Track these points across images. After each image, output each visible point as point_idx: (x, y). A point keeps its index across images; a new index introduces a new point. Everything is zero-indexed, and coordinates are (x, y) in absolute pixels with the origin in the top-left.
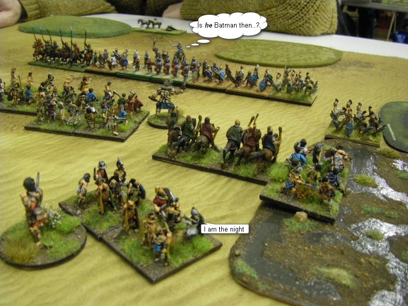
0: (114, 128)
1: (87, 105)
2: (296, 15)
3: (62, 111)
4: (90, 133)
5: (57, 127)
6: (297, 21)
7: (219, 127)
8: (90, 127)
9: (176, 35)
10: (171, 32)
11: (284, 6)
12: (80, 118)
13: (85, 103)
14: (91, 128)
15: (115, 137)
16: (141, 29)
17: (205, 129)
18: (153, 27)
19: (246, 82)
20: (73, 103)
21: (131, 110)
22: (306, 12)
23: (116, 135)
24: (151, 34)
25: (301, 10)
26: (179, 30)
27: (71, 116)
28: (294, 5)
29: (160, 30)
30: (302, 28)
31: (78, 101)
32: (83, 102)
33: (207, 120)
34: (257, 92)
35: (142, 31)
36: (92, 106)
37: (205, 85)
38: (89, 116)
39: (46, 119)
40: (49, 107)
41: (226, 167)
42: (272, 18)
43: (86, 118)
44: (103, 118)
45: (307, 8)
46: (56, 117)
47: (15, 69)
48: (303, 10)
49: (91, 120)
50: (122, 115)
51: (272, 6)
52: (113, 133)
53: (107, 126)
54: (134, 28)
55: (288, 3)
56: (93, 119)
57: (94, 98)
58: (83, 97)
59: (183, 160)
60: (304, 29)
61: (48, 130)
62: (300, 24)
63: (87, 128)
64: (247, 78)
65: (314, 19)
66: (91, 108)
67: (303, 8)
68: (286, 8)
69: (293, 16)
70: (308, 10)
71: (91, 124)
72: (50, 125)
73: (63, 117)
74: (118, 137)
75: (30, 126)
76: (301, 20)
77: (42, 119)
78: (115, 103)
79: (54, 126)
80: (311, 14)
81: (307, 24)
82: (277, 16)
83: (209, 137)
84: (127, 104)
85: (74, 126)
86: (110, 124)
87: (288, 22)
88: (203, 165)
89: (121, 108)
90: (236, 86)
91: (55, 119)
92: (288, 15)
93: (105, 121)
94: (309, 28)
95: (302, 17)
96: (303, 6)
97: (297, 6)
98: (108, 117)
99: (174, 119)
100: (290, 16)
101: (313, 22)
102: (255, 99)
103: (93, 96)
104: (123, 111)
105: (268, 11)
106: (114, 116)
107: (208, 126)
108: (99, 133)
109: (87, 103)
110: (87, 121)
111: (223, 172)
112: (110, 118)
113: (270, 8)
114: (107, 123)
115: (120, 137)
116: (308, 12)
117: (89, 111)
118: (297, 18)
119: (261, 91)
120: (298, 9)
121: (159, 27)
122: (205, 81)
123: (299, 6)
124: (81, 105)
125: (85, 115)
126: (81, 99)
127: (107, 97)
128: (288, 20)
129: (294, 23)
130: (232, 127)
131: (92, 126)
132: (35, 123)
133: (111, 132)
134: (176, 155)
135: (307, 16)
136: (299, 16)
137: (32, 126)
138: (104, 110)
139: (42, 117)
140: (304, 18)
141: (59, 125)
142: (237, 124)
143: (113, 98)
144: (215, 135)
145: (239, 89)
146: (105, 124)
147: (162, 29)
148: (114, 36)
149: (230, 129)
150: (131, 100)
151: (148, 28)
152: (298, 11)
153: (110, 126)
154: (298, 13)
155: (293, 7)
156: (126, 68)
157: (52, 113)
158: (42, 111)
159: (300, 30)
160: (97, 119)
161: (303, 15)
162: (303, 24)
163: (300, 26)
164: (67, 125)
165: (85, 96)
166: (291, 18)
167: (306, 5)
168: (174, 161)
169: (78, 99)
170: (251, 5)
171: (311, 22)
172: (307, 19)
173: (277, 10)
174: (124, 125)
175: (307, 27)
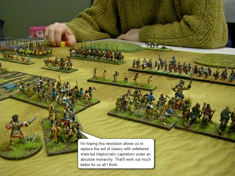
0: (163, 120)
1: (148, 102)
2: (203, 38)
3: (132, 106)
4: (148, 122)
5: (128, 115)
6: (204, 41)
7: (215, 110)
8: (148, 117)
9: (168, 51)
10: (165, 50)
11: (196, 34)
12: (142, 111)
13: (147, 101)
14: (149, 119)
15: (164, 126)
16: (147, 48)
17: (207, 110)
18: (154, 47)
19: (221, 76)
20: (139, 101)
21: (176, 109)
22: (208, 36)
23: (164, 125)
24: (154, 51)
25: (206, 35)
26: (168, 49)
27: (137, 109)
28: (201, 33)
29: (158, 48)
30: (208, 44)
31: (142, 99)
32: (146, 100)
33: (208, 106)
34: (228, 82)
35: (148, 49)
36: (151, 104)
37: (198, 78)
38: (148, 111)
39: (121, 109)
40: (123, 102)
41: (222, 134)
42: (190, 41)
43: (146, 112)
44: (157, 113)
45: (209, 33)
46: (127, 109)
47: (96, 69)
48: (207, 35)
49: (149, 113)
50: (170, 112)
51: (189, 35)
52: (162, 124)
53: (159, 118)
54: (144, 48)
55: (198, 32)
56: (151, 113)
57: (153, 98)
58: (146, 97)
59: (194, 130)
60: (209, 44)
61: (122, 117)
62: (207, 42)
63: (146, 118)
64: (222, 74)
65: (213, 38)
66: (150, 106)
67: (207, 34)
68: (197, 35)
69: (202, 39)
70: (209, 34)
71: (149, 116)
72: (123, 114)
73: (132, 110)
74: (166, 127)
75: (111, 113)
76: (207, 40)
77: (119, 109)
78: (167, 103)
79: (125, 115)
80: (211, 36)
81: (210, 42)
82: (193, 39)
83: (210, 115)
84: (174, 104)
85: (139, 116)
86: (161, 117)
87: (200, 42)
88: (207, 133)
89: (169, 108)
90: (216, 79)
91: (126, 110)
92: (199, 38)
93: (158, 115)
94: (211, 43)
95: (207, 38)
96: (206, 32)
97: (203, 33)
98: (160, 113)
99: (187, 105)
100: (200, 39)
101: (213, 39)
102: (228, 86)
103: (152, 97)
104: (170, 110)
105: (188, 37)
106: (164, 113)
107: (209, 109)
108: (154, 122)
109: (148, 101)
110: (147, 114)
111: (221, 137)
112: (161, 113)
113: (188, 36)
114: (159, 117)
115: (167, 127)
116: (209, 35)
117: (149, 108)
118: (204, 39)
119: (231, 81)
120: (204, 35)
121: (157, 47)
122: (197, 76)
123: (204, 33)
124: (144, 102)
125: (146, 110)
126: (145, 99)
127: (162, 99)
128: (199, 41)
129: (203, 42)
130: (224, 110)
131: (150, 117)
132: (114, 112)
133: (161, 122)
134: (190, 126)
135: (209, 37)
136: (205, 38)
137: (112, 113)
138: (159, 108)
139: (119, 108)
140: (208, 38)
141: (129, 115)
142: (227, 108)
143: (166, 100)
144: (213, 114)
145: (218, 80)
146: (158, 117)
147: (159, 48)
148: (134, 52)
149: (223, 111)
150: (177, 102)
151: (151, 47)
152: (204, 36)
153: (161, 119)
154: (205, 37)
155: (201, 34)
156: (152, 68)
157: (125, 106)
158: (119, 104)
159: (207, 45)
160: (153, 113)
161: (207, 37)
162: (208, 42)
163: (207, 43)
164: (134, 115)
165: (147, 97)
166: (201, 40)
167: (208, 32)
168: (189, 130)
169: (143, 99)
170: (178, 34)
171: (212, 40)
172: (210, 39)
173: (192, 37)
174: (171, 119)
175: (210, 43)
